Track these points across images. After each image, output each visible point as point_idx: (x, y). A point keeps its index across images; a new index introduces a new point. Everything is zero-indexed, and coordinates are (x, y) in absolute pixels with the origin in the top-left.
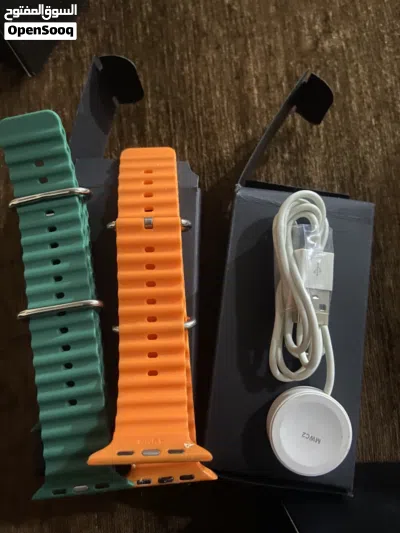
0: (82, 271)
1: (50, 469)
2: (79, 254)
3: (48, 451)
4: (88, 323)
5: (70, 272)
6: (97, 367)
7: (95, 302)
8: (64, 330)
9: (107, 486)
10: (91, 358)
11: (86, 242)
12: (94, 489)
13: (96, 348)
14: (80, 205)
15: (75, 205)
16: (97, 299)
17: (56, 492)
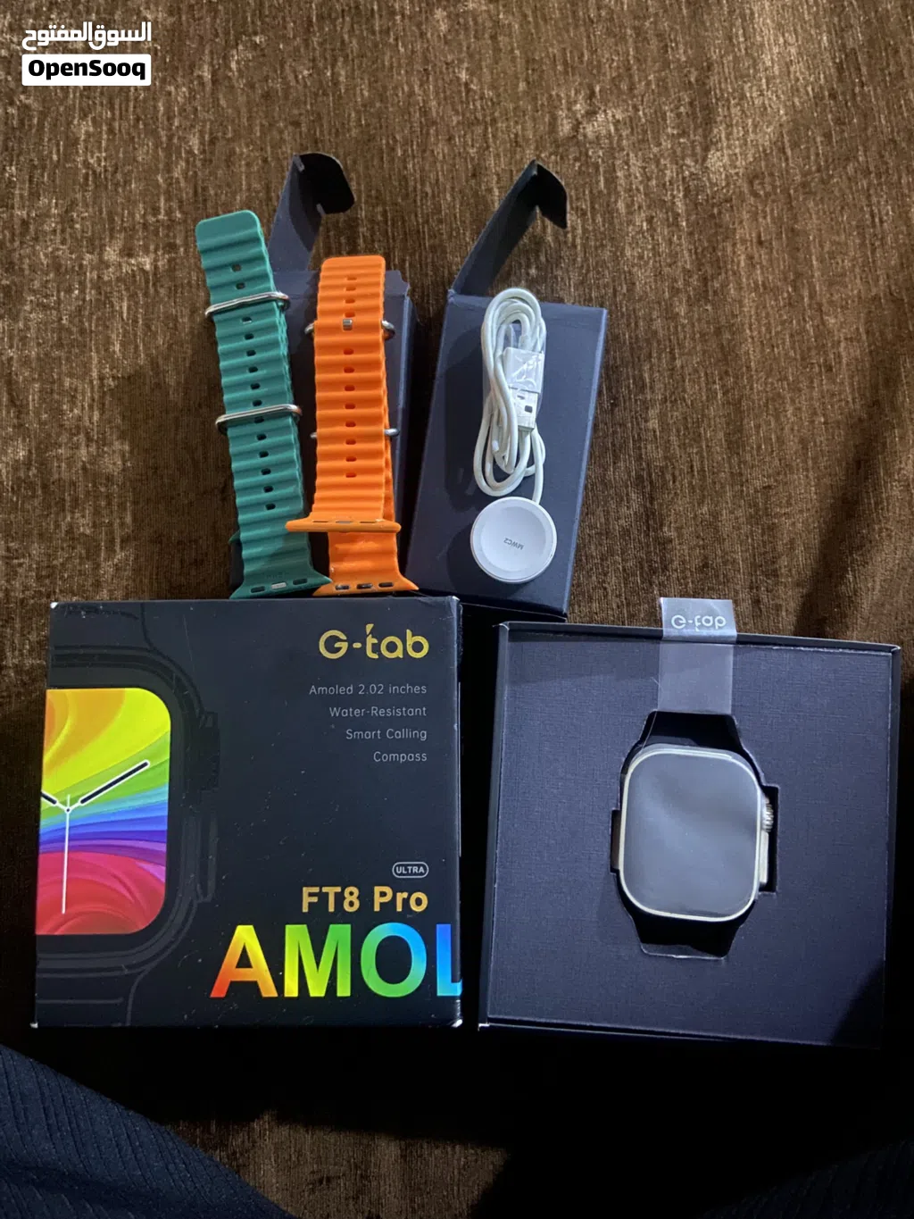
0: (280, 377)
1: (248, 569)
2: (277, 360)
3: (245, 553)
4: (287, 429)
5: (268, 380)
6: (296, 471)
7: (294, 407)
8: (262, 437)
9: (305, 581)
10: (290, 463)
11: (283, 350)
12: (292, 585)
13: (294, 453)
14: (278, 312)
15: (272, 311)
16: (295, 403)
17: (253, 591)
